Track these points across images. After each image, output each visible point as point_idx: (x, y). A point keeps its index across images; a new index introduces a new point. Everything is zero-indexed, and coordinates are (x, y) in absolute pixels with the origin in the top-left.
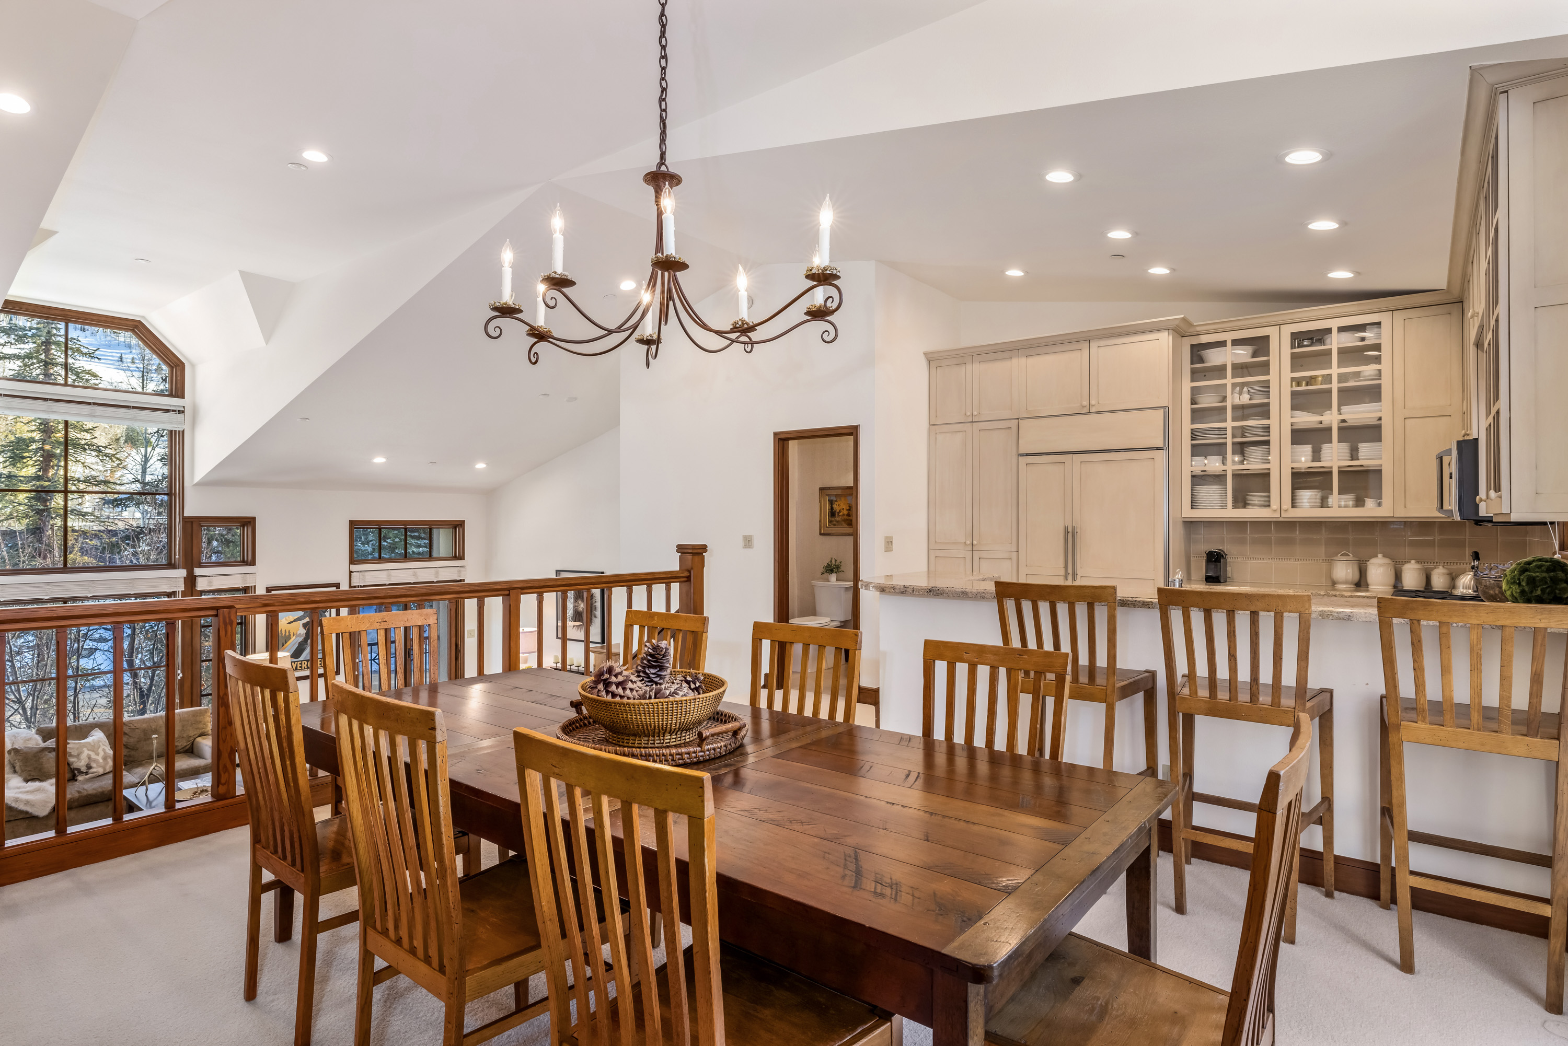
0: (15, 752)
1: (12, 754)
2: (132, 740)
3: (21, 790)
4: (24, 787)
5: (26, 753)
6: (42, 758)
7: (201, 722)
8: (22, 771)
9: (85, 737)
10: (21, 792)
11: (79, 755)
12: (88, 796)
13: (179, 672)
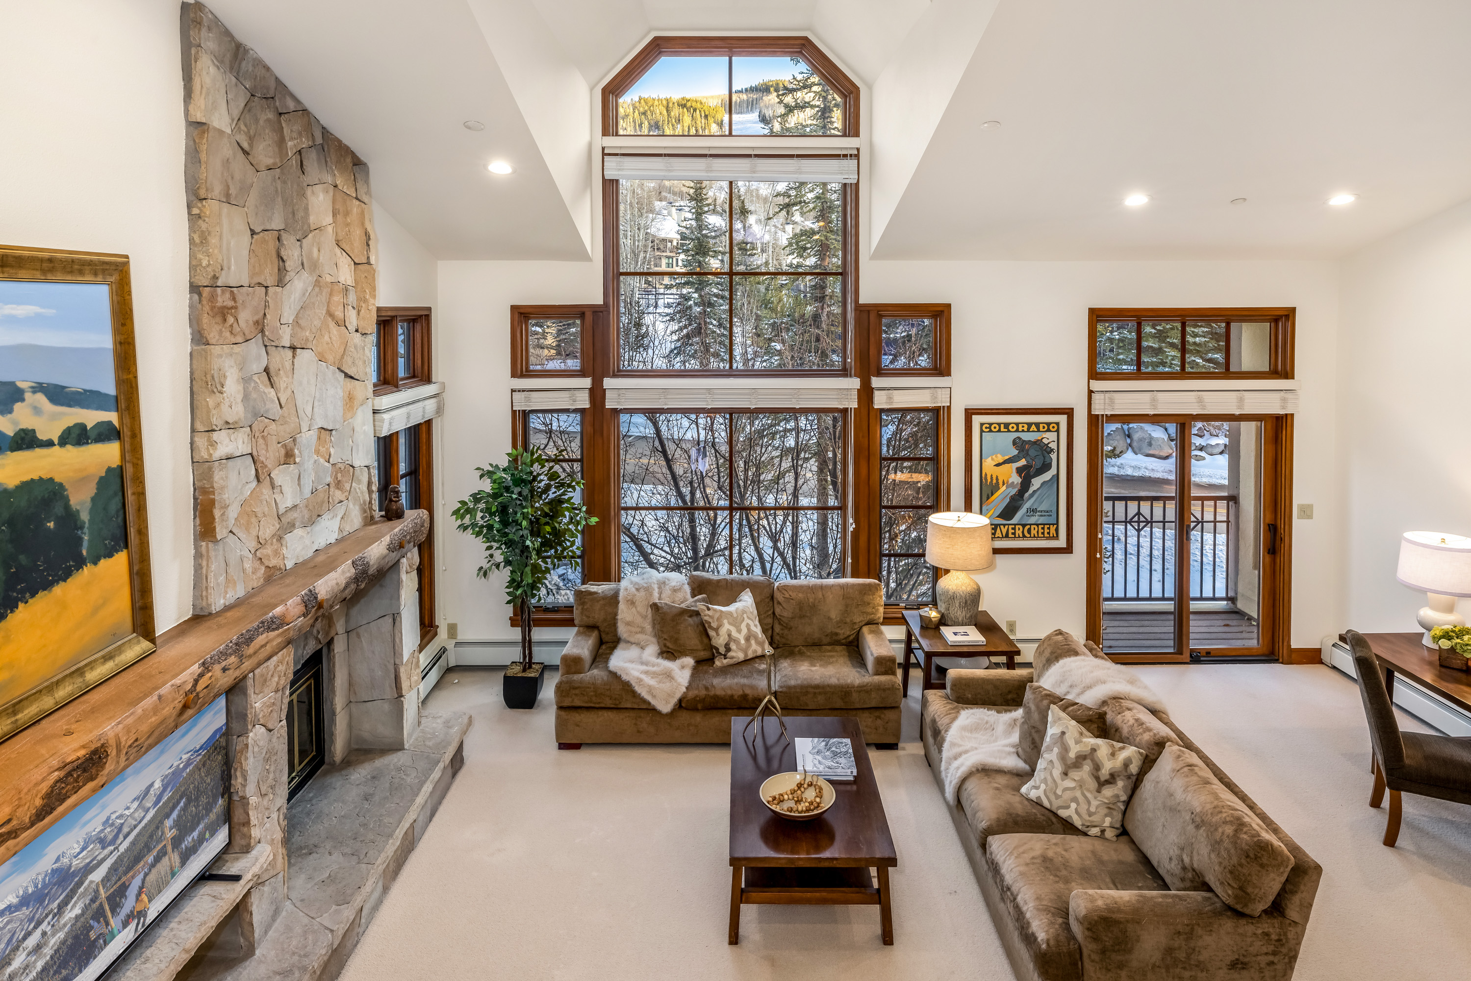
2: (785, 614)
4: (657, 665)
5: (664, 613)
7: (869, 604)
9: (727, 604)
11: (720, 628)
12: (716, 697)
13: (851, 521)
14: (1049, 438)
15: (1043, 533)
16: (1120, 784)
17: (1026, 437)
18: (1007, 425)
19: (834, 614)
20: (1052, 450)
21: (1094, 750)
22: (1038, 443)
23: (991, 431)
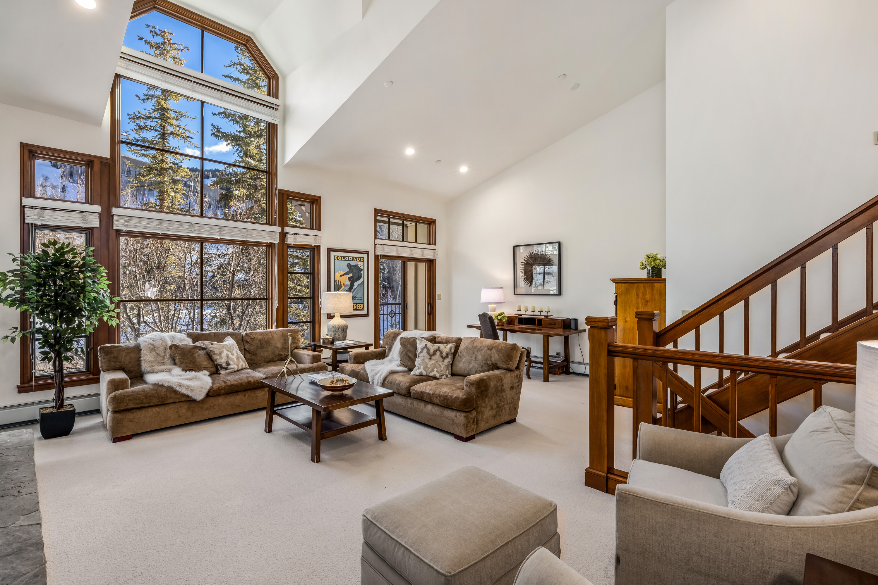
0: (175, 347)
1: (173, 349)
2: (252, 347)
3: (182, 377)
4: (184, 375)
5: (183, 349)
6: (195, 353)
8: (181, 363)
9: (222, 342)
10: (182, 379)
11: (220, 354)
12: (231, 386)
13: (276, 302)
14: (361, 264)
15: (359, 308)
16: (450, 357)
17: (353, 263)
18: (344, 257)
19: (279, 345)
20: (362, 270)
21: (439, 347)
22: (356, 266)
23: (338, 260)
